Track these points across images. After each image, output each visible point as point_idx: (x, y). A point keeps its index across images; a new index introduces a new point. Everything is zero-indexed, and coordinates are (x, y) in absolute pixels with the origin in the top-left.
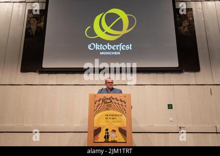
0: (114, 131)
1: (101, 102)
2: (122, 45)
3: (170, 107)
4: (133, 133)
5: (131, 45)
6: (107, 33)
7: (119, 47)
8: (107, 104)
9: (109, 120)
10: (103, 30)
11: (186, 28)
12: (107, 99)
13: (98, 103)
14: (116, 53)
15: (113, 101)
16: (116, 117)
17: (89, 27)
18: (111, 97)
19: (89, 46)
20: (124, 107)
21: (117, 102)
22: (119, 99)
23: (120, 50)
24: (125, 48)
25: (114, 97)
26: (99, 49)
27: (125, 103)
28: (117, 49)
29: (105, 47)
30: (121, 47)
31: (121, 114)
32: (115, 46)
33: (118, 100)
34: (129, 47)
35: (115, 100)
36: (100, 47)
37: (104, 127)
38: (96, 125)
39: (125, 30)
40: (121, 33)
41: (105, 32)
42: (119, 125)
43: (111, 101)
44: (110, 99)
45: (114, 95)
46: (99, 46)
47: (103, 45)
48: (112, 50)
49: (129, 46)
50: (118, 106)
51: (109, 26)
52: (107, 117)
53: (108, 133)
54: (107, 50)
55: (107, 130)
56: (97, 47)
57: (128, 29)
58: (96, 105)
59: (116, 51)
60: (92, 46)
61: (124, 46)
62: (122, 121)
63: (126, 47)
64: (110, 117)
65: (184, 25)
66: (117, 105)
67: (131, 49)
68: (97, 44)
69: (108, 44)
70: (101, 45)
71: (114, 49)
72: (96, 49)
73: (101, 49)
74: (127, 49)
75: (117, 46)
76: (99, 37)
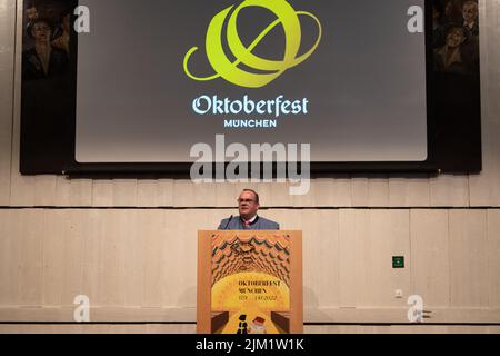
0: (260, 320)
1: (227, 251)
2: (282, 100)
3: (398, 262)
4: (305, 324)
5: (305, 101)
6: (242, 66)
7: (273, 107)
8: (243, 255)
9: (247, 294)
10: (232, 58)
11: (457, 50)
12: (243, 243)
13: (219, 253)
14: (265, 123)
15: (258, 248)
16: (265, 287)
17: (195, 49)
18: (254, 239)
19: (196, 104)
20: (285, 263)
21: (266, 251)
22: (272, 243)
23: (277, 114)
24: (289, 108)
25: (260, 239)
26: (221, 112)
27: (288, 253)
28: (270, 111)
29: (236, 107)
30: (280, 105)
31: (276, 279)
32: (263, 103)
33: (269, 247)
34: (300, 107)
35: (263, 247)
36: (223, 107)
37: (236, 310)
38: (217, 306)
39: (291, 58)
40: (280, 66)
41: (236, 63)
42: (272, 305)
43: (253, 249)
44: (249, 243)
45: (261, 235)
46: (221, 103)
47: (231, 100)
48: (255, 116)
49: (301, 104)
50: (270, 260)
51: (246, 48)
52: (242, 287)
53: (245, 325)
54: (242, 116)
55: (243, 317)
56: (216, 105)
57: (297, 56)
58: (216, 258)
59: (266, 116)
60: (204, 105)
61: (288, 102)
62: (279, 297)
63: (294, 107)
64: (251, 287)
65: (450, 43)
66: (268, 257)
67: (305, 112)
68: (215, 97)
69: (246, 97)
70: (226, 100)
71: (262, 112)
72: (215, 112)
73: (227, 112)
74: (294, 112)
75: (269, 103)
76: (220, 77)
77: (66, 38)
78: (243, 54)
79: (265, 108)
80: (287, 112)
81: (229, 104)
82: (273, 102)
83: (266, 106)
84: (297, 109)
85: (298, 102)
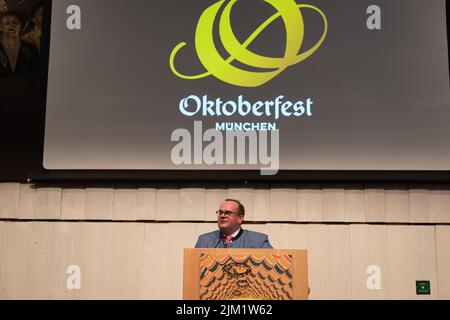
1: (219, 273)
2: (283, 101)
3: (422, 288)
5: (309, 102)
6: (236, 64)
7: (272, 109)
8: (237, 278)
10: (224, 54)
12: (237, 264)
13: (209, 276)
14: (262, 127)
15: (255, 270)
17: (183, 44)
18: (250, 259)
19: (183, 105)
20: (286, 288)
21: (265, 273)
22: (271, 263)
23: (277, 117)
24: (291, 110)
25: (257, 258)
26: (212, 113)
27: (290, 276)
28: (268, 113)
29: (229, 108)
30: (280, 107)
32: (261, 104)
33: (269, 269)
34: (303, 108)
35: (261, 269)
36: (214, 109)
39: (292, 56)
40: (280, 64)
41: (230, 60)
43: (249, 271)
44: (245, 264)
46: (212, 103)
47: (224, 100)
48: (251, 118)
49: (305, 106)
50: (269, 283)
51: (242, 43)
54: (236, 118)
56: (206, 106)
58: (205, 282)
59: (264, 119)
60: (192, 106)
61: (290, 104)
63: (295, 108)
66: (267, 280)
67: (309, 114)
68: (205, 98)
69: (240, 98)
70: (218, 100)
71: (259, 114)
72: (205, 114)
73: (219, 113)
74: (296, 114)
75: (267, 103)
76: (211, 75)
77: (37, 33)
78: (238, 50)
79: (262, 109)
80: (288, 114)
81: (221, 105)
82: (272, 103)
83: (264, 107)
84: (299, 111)
85: (301, 103)
